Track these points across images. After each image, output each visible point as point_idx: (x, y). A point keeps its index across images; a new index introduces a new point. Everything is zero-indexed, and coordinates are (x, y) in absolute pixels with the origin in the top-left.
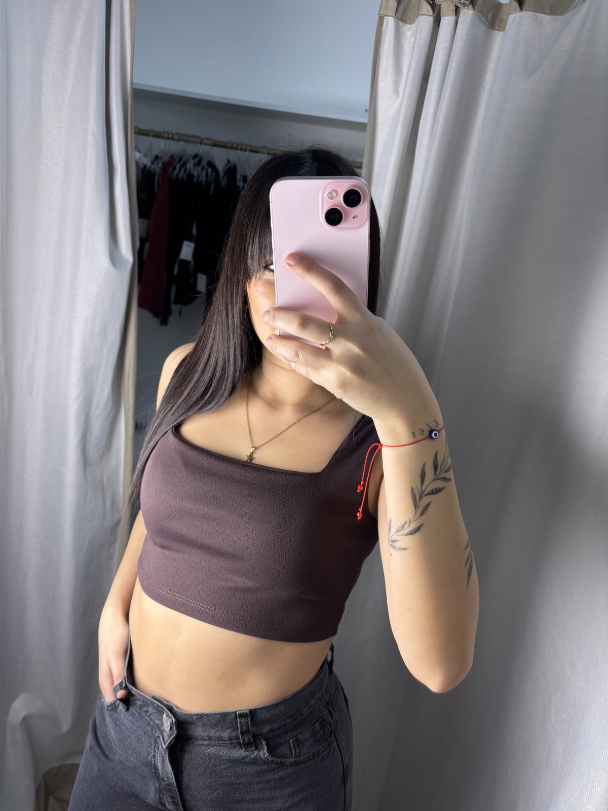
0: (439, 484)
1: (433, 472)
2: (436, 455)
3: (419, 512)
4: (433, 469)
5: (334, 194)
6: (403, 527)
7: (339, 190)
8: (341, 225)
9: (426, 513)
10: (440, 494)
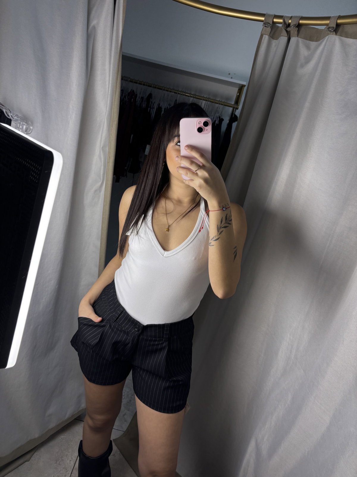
0: (227, 225)
2: (227, 215)
4: (225, 220)
5: (200, 122)
6: (213, 238)
7: (202, 122)
8: (202, 133)
10: (226, 228)
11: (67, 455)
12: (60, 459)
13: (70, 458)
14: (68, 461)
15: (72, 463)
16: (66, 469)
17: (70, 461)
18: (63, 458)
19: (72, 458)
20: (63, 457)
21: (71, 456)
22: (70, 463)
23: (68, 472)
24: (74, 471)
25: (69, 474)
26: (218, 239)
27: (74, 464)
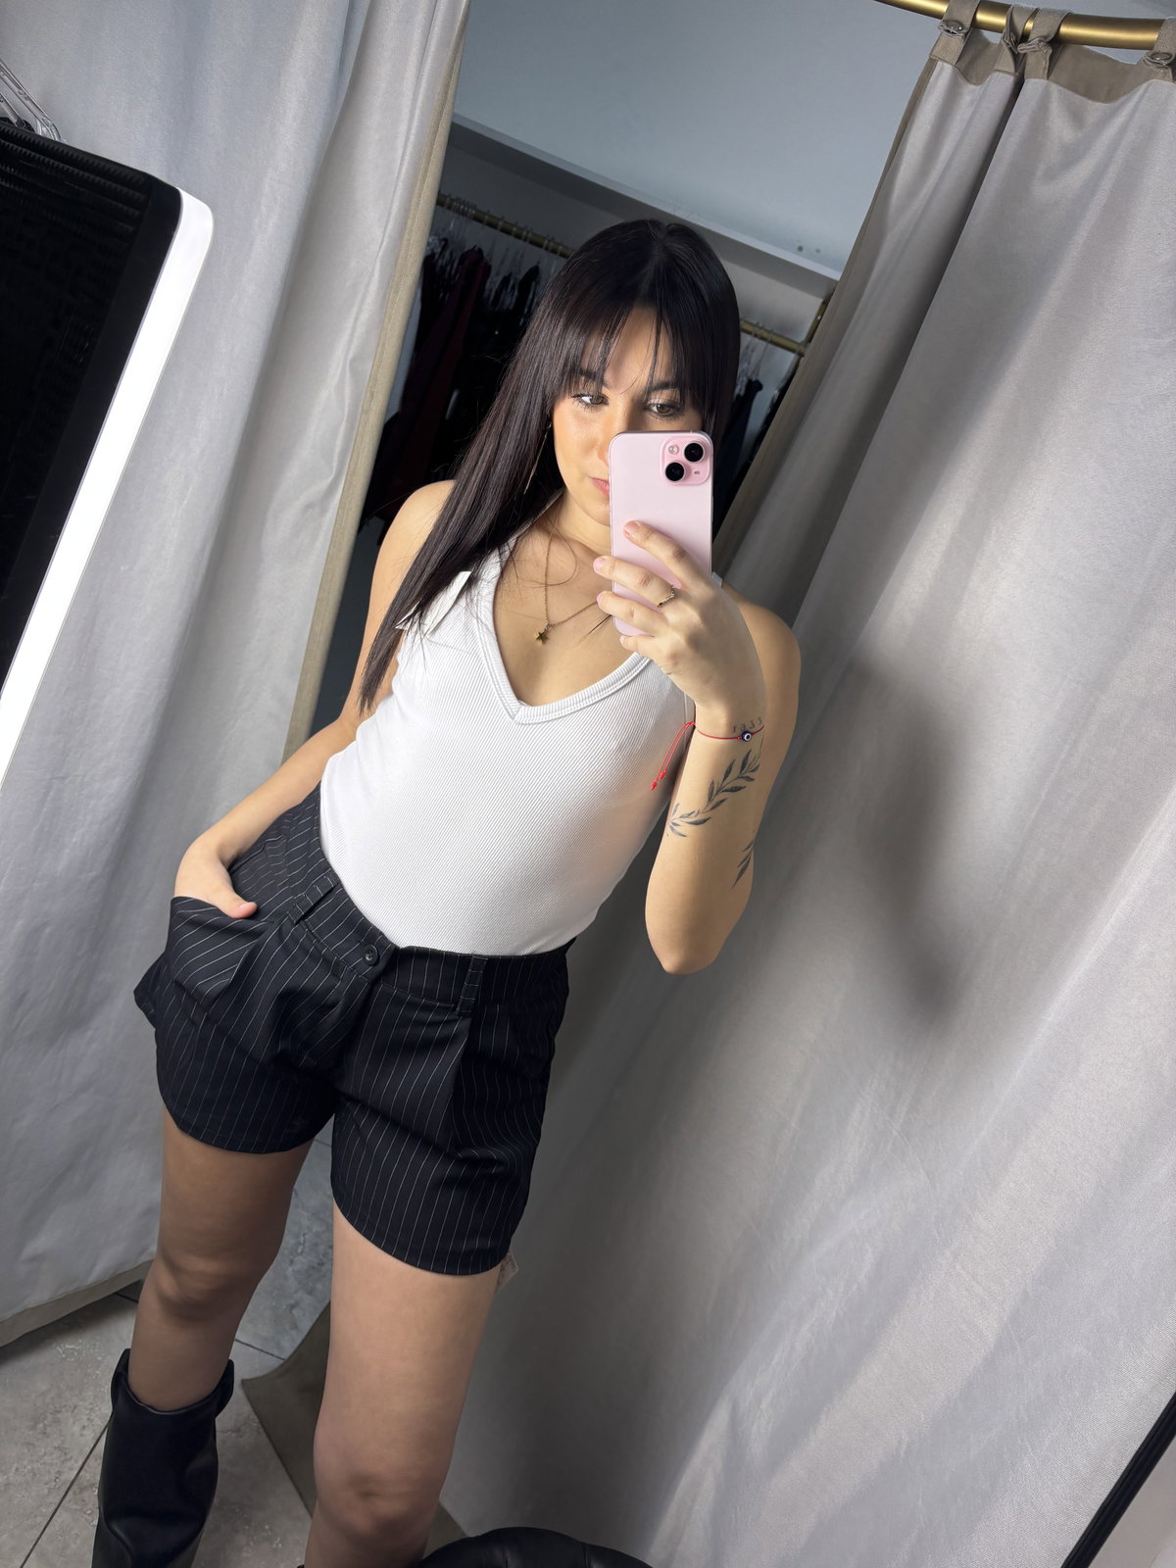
0: (741, 783)
1: (739, 768)
2: (748, 756)
3: (710, 806)
4: (740, 766)
5: (675, 449)
6: (690, 814)
7: (680, 445)
9: (718, 809)
10: (737, 793)
11: (75, 1407)
12: (50, 1417)
13: (85, 1418)
14: (76, 1429)
15: (89, 1437)
16: (65, 1454)
17: (84, 1427)
18: (59, 1415)
19: (92, 1421)
20: (59, 1412)
21: (88, 1412)
22: (82, 1435)
23: (69, 1464)
24: (91, 1461)
25: (71, 1469)
26: (705, 821)
27: (95, 1441)
